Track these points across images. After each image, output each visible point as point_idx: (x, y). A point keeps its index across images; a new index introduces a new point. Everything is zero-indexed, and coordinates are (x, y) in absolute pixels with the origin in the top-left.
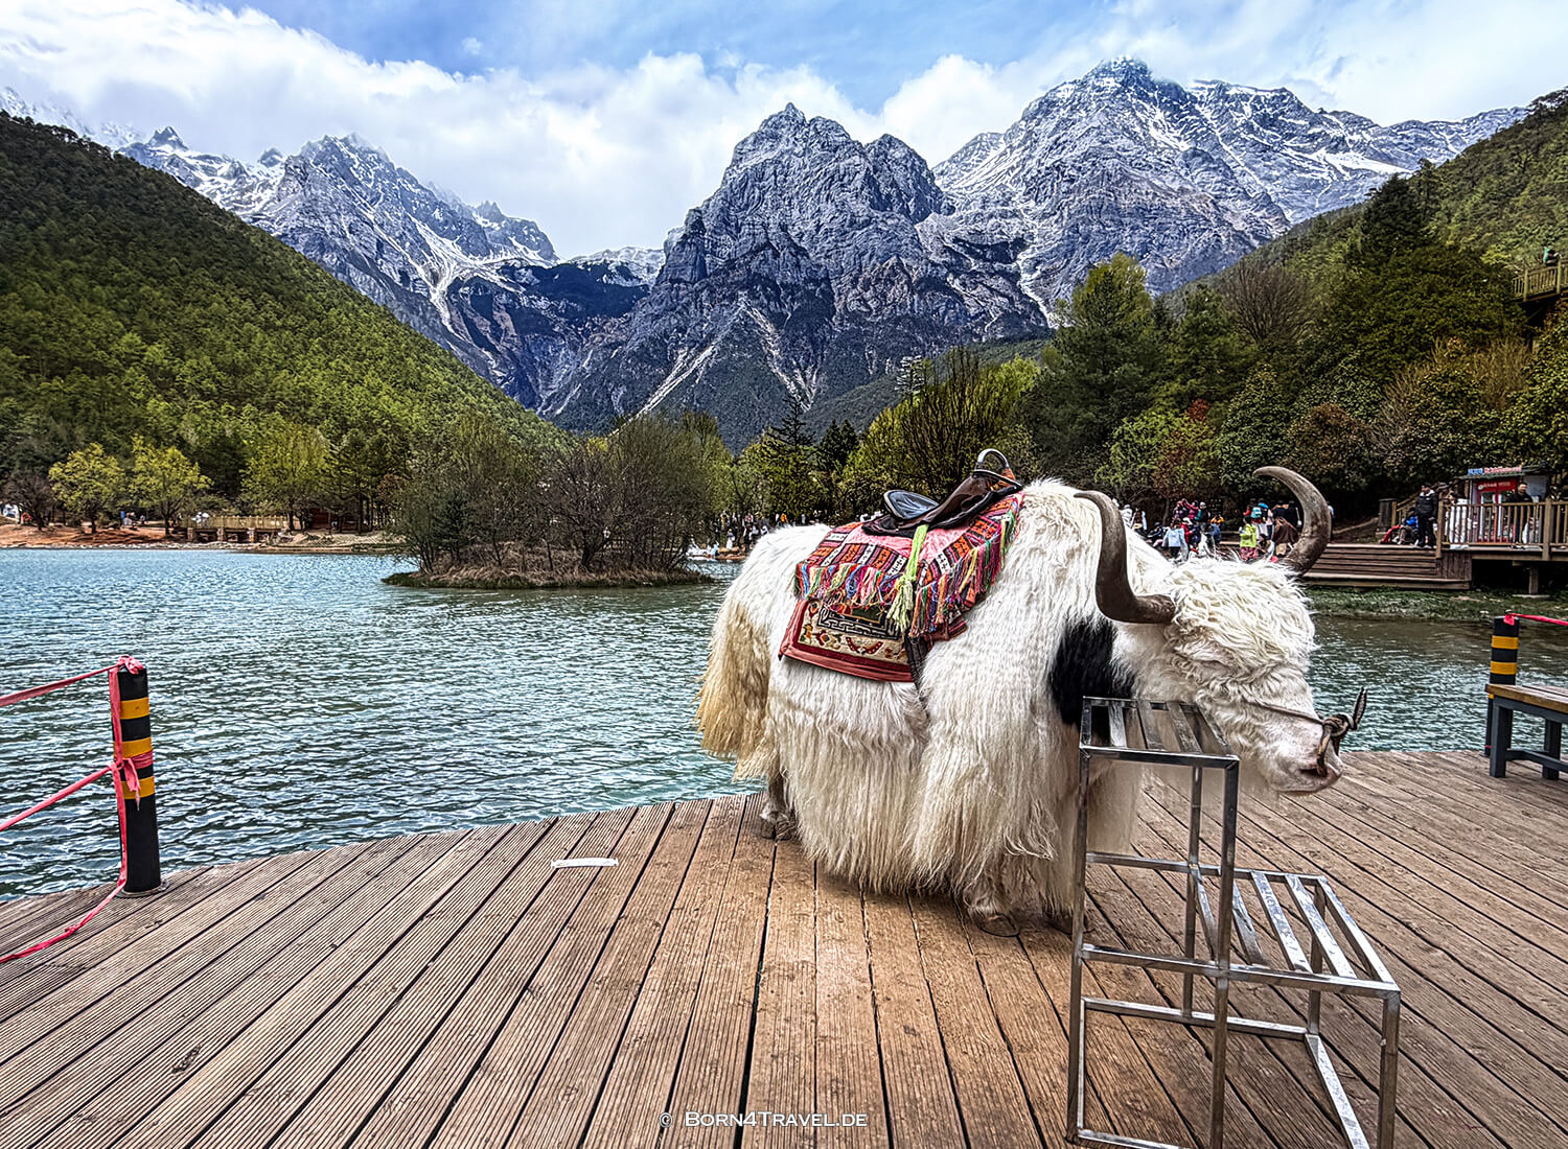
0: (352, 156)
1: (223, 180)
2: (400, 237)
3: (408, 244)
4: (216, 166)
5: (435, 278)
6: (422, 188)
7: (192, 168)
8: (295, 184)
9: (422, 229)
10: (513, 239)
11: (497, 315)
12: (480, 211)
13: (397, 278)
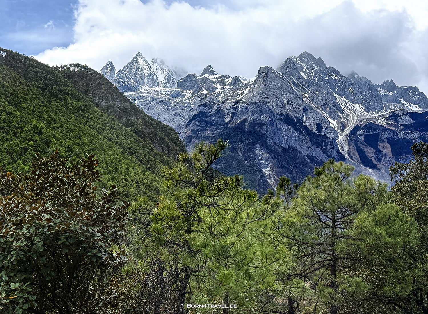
0: (303, 64)
1: (227, 87)
2: (324, 105)
3: (328, 109)
4: (226, 80)
5: (343, 127)
6: (342, 76)
7: (213, 82)
8: (261, 82)
9: (339, 99)
10: (402, 100)
11: (381, 146)
12: (382, 87)
13: (314, 129)
